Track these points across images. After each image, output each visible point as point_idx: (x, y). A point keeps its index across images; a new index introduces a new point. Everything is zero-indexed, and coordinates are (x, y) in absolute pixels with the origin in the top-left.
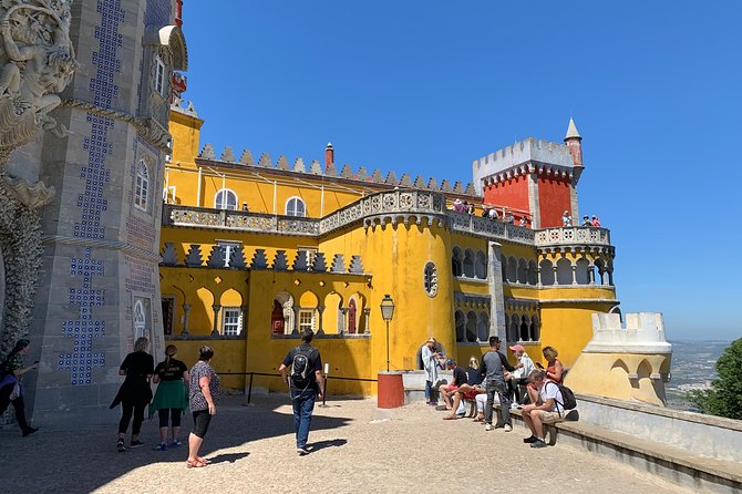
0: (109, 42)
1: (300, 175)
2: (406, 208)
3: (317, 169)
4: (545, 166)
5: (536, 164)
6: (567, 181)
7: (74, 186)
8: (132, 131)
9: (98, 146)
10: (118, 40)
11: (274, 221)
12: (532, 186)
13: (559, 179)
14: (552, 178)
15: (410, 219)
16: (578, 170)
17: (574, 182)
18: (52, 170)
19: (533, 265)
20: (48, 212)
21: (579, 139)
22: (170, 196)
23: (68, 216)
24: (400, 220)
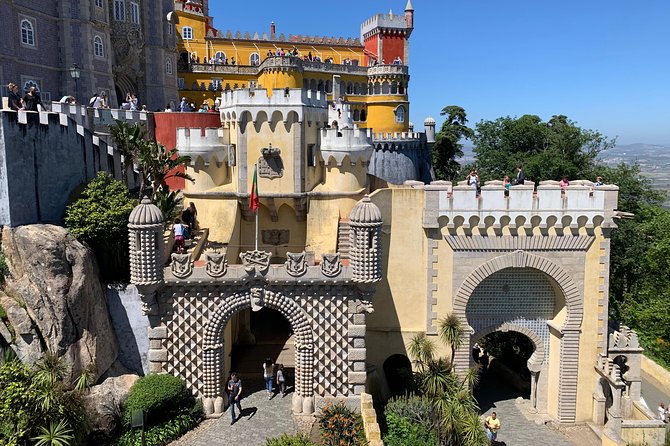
0: (153, 23)
1: (256, 41)
2: (277, 64)
3: (266, 38)
4: (387, 30)
5: (381, 29)
6: (402, 36)
7: (149, 70)
8: (163, 51)
9: (154, 57)
10: (155, 22)
11: (236, 68)
12: (379, 41)
13: (397, 35)
14: (392, 35)
15: (279, 69)
16: (409, 30)
17: (407, 37)
18: (143, 65)
19: (364, 85)
20: (144, 78)
21: (412, 11)
22: (194, 56)
23: (149, 78)
24: (275, 70)
